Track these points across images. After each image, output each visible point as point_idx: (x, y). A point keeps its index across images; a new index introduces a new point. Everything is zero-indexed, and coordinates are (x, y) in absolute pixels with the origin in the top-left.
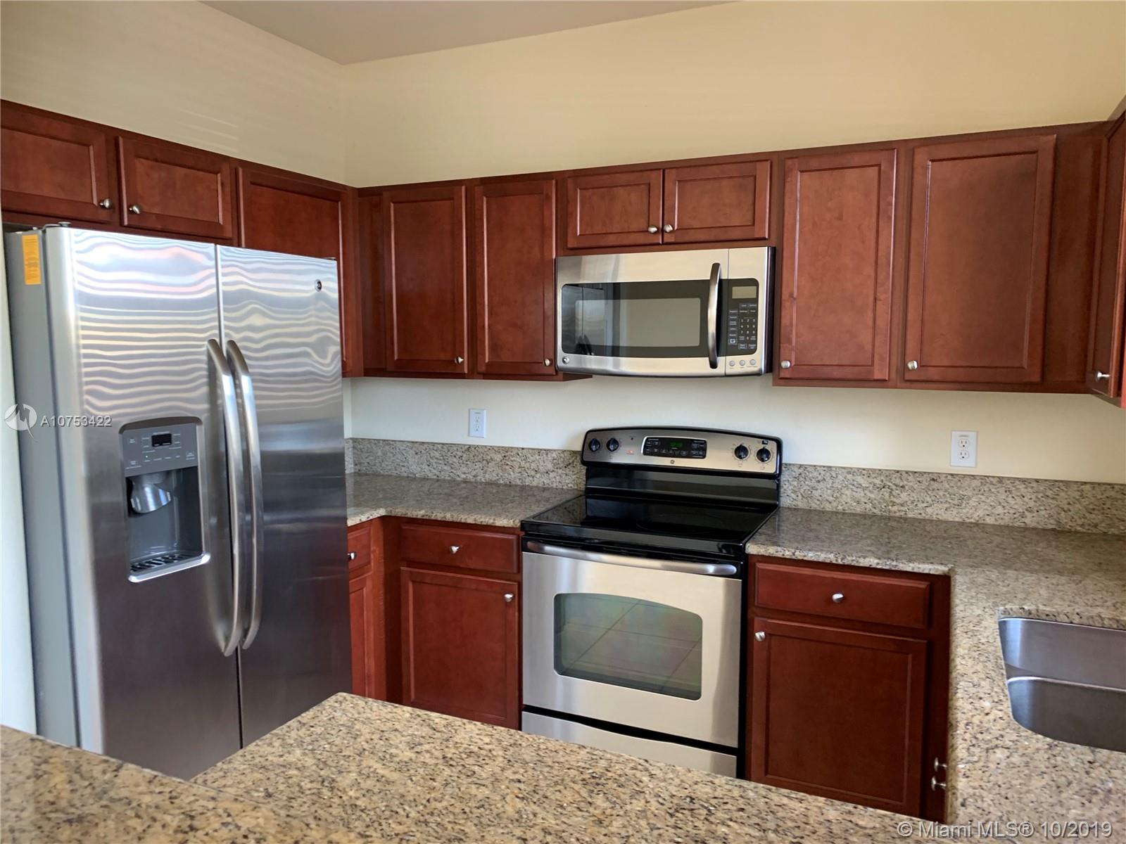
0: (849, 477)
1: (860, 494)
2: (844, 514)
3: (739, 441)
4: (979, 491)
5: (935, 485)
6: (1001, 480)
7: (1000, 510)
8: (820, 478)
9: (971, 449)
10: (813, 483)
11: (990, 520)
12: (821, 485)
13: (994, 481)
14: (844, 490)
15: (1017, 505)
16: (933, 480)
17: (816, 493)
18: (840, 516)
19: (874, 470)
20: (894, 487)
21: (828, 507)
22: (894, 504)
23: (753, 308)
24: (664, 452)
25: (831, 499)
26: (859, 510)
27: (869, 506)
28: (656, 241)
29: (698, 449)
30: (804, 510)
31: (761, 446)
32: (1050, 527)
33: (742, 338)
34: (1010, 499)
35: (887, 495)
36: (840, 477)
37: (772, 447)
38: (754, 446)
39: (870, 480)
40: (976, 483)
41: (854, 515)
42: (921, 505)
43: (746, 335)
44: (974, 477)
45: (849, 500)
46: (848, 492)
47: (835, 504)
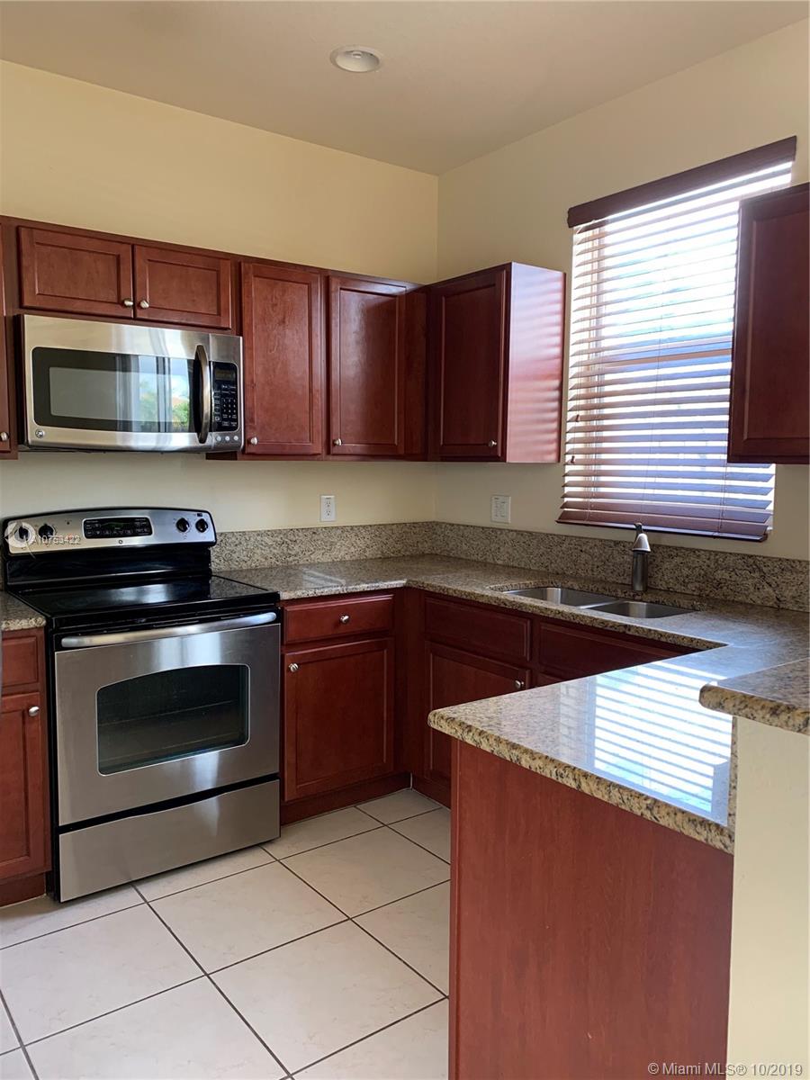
0: (259, 538)
1: (266, 552)
2: (256, 570)
3: (179, 516)
4: (340, 537)
5: (316, 537)
6: (352, 528)
7: (353, 549)
8: (237, 542)
9: (332, 508)
10: (233, 548)
11: (348, 558)
12: (239, 548)
13: (349, 529)
14: (256, 550)
15: (361, 543)
16: (314, 533)
17: (235, 556)
18: (253, 572)
19: (275, 531)
20: (289, 542)
21: (244, 566)
22: (290, 555)
23: (233, 390)
24: (107, 533)
25: (246, 559)
26: (266, 564)
27: (274, 560)
28: (129, 315)
29: (142, 527)
30: (227, 571)
31: (199, 518)
32: (379, 556)
33: (225, 416)
34: (358, 541)
35: (285, 549)
36: (252, 539)
37: (205, 517)
38: (193, 519)
39: (273, 539)
40: (339, 532)
41: (265, 569)
42: (307, 554)
43: (228, 414)
44: (337, 528)
45: (259, 558)
46: (259, 551)
47: (249, 563)
